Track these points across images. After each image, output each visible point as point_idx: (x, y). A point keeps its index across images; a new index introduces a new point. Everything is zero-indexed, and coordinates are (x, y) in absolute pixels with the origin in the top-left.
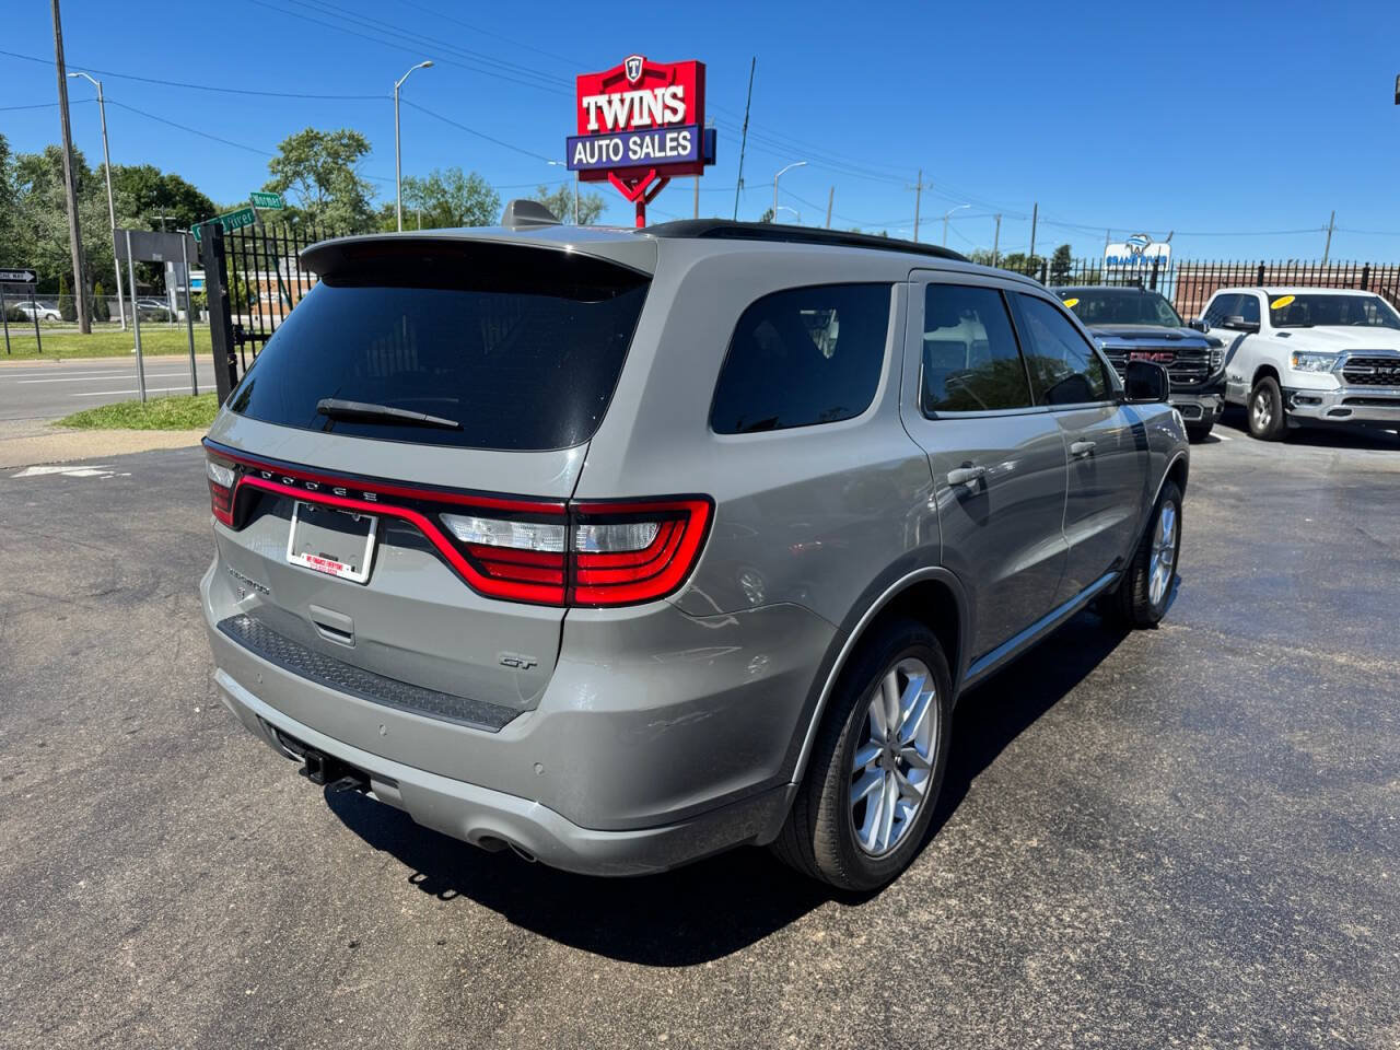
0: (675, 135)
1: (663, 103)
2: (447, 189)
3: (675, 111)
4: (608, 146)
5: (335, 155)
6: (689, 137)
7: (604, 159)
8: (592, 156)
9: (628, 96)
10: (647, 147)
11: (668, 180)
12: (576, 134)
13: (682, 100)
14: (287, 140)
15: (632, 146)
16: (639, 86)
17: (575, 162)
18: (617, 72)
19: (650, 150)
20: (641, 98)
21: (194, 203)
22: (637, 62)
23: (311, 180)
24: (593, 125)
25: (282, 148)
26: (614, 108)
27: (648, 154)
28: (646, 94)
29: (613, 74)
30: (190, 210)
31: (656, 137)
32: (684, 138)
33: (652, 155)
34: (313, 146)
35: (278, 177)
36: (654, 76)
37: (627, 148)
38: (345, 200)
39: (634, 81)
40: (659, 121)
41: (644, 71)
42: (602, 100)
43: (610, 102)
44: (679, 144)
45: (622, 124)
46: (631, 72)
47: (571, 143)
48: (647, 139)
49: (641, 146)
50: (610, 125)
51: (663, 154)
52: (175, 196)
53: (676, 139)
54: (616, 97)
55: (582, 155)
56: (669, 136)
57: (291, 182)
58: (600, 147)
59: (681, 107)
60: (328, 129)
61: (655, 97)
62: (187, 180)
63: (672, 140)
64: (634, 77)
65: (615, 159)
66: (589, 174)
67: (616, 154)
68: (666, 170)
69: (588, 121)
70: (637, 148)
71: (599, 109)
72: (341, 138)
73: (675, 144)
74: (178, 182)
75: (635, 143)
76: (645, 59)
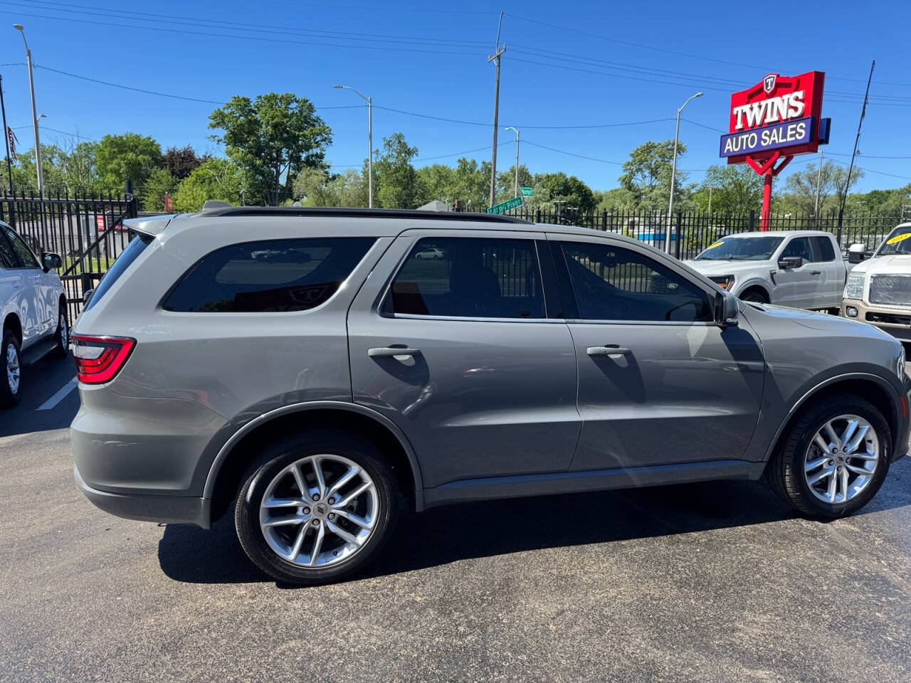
0: (795, 126)
1: (788, 105)
2: (739, 171)
3: (796, 109)
4: (747, 139)
5: (663, 156)
6: (804, 126)
7: (744, 148)
8: (736, 147)
9: (763, 103)
10: (774, 136)
11: (792, 157)
12: (728, 133)
13: (802, 101)
14: (635, 150)
15: (764, 137)
16: (773, 95)
17: (725, 152)
18: (760, 87)
19: (776, 138)
20: (773, 103)
21: (582, 192)
22: (772, 79)
23: (647, 173)
24: (739, 126)
25: (632, 155)
26: (753, 113)
27: (774, 141)
28: (777, 100)
29: (756, 89)
30: (579, 196)
31: (781, 129)
32: (801, 127)
33: (777, 142)
34: (650, 152)
35: (627, 173)
36: (783, 86)
37: (760, 139)
38: (666, 184)
39: (768, 92)
40: (784, 118)
41: (776, 84)
42: (746, 108)
43: (752, 109)
44: (797, 132)
45: (758, 123)
46: (767, 86)
47: (723, 139)
48: (775, 131)
49: (770, 136)
50: (750, 124)
51: (784, 140)
52: (572, 188)
53: (795, 129)
54: (756, 105)
55: (731, 147)
56: (790, 127)
57: (634, 175)
58: (742, 140)
59: (801, 106)
60: (659, 140)
61: (783, 100)
62: (579, 179)
63: (792, 130)
64: (769, 89)
65: (751, 147)
66: (734, 159)
67: (752, 144)
68: (789, 151)
69: (736, 124)
70: (767, 138)
71: (744, 114)
72: (668, 145)
73: (794, 132)
74: (574, 180)
75: (766, 135)
76: (778, 76)
